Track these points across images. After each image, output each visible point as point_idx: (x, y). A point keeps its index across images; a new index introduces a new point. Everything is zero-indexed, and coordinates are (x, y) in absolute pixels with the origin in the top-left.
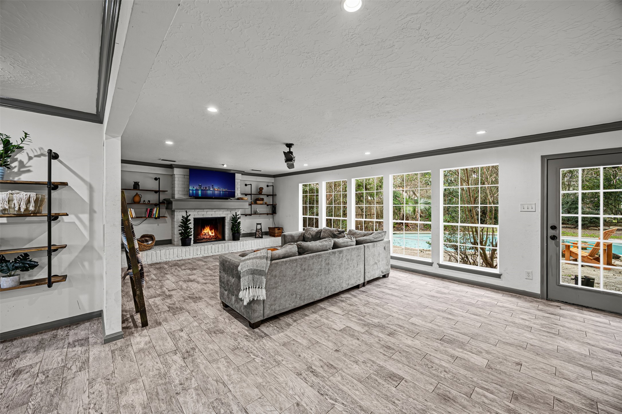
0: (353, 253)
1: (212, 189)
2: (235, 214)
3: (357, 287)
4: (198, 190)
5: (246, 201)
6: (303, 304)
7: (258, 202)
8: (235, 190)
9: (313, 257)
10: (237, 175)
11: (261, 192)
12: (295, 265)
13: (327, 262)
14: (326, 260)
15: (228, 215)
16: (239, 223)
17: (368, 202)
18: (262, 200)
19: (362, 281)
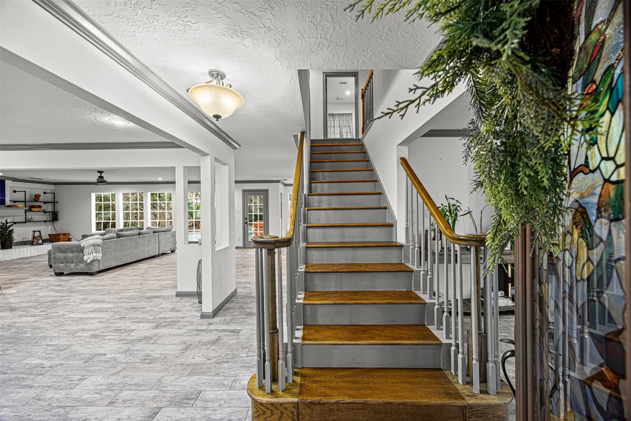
0: (152, 237)
2: (4, 222)
3: (154, 257)
5: (21, 208)
6: (121, 264)
7: (33, 209)
8: (5, 197)
9: (127, 239)
10: (6, 181)
11: (37, 199)
12: (116, 243)
13: (135, 242)
14: (135, 241)
16: (11, 231)
17: (161, 208)
18: (40, 207)
19: (157, 253)
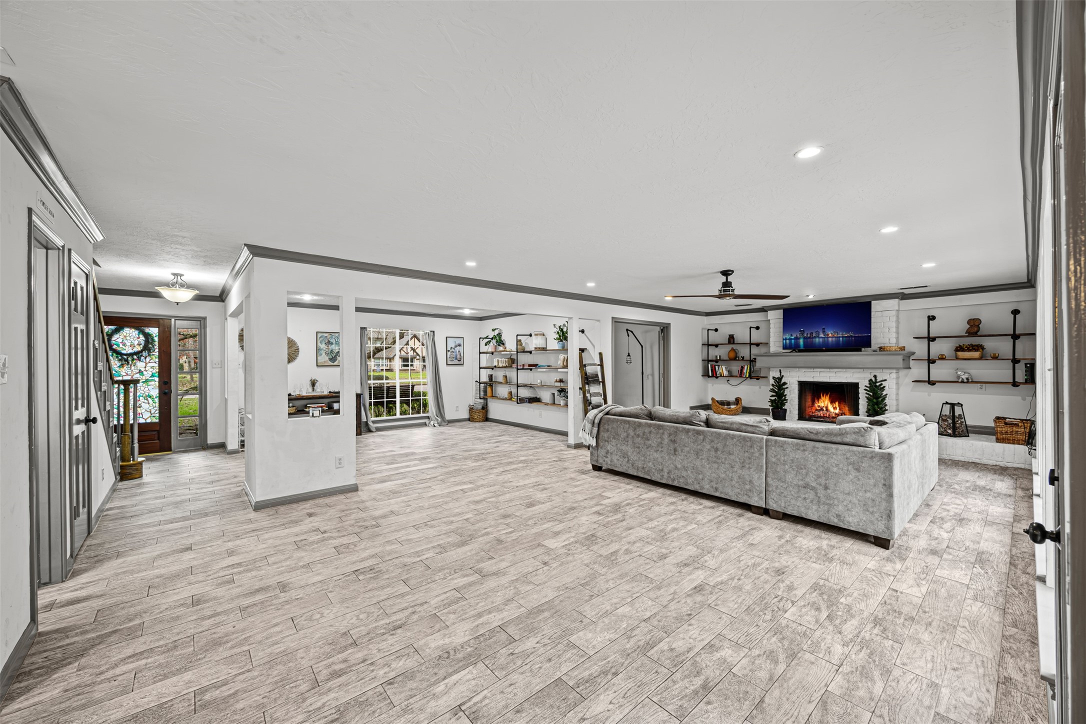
1: (822, 335)
4: (799, 339)
8: (871, 333)
15: (862, 379)
18: (977, 348)
